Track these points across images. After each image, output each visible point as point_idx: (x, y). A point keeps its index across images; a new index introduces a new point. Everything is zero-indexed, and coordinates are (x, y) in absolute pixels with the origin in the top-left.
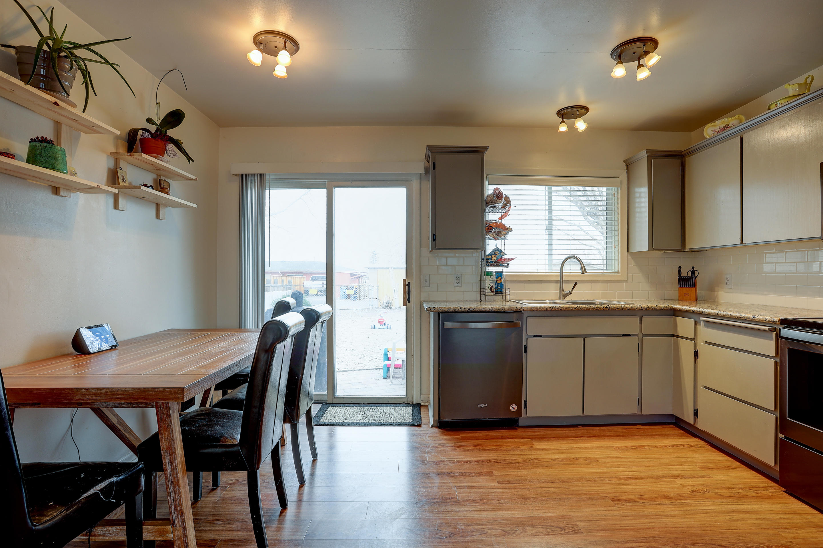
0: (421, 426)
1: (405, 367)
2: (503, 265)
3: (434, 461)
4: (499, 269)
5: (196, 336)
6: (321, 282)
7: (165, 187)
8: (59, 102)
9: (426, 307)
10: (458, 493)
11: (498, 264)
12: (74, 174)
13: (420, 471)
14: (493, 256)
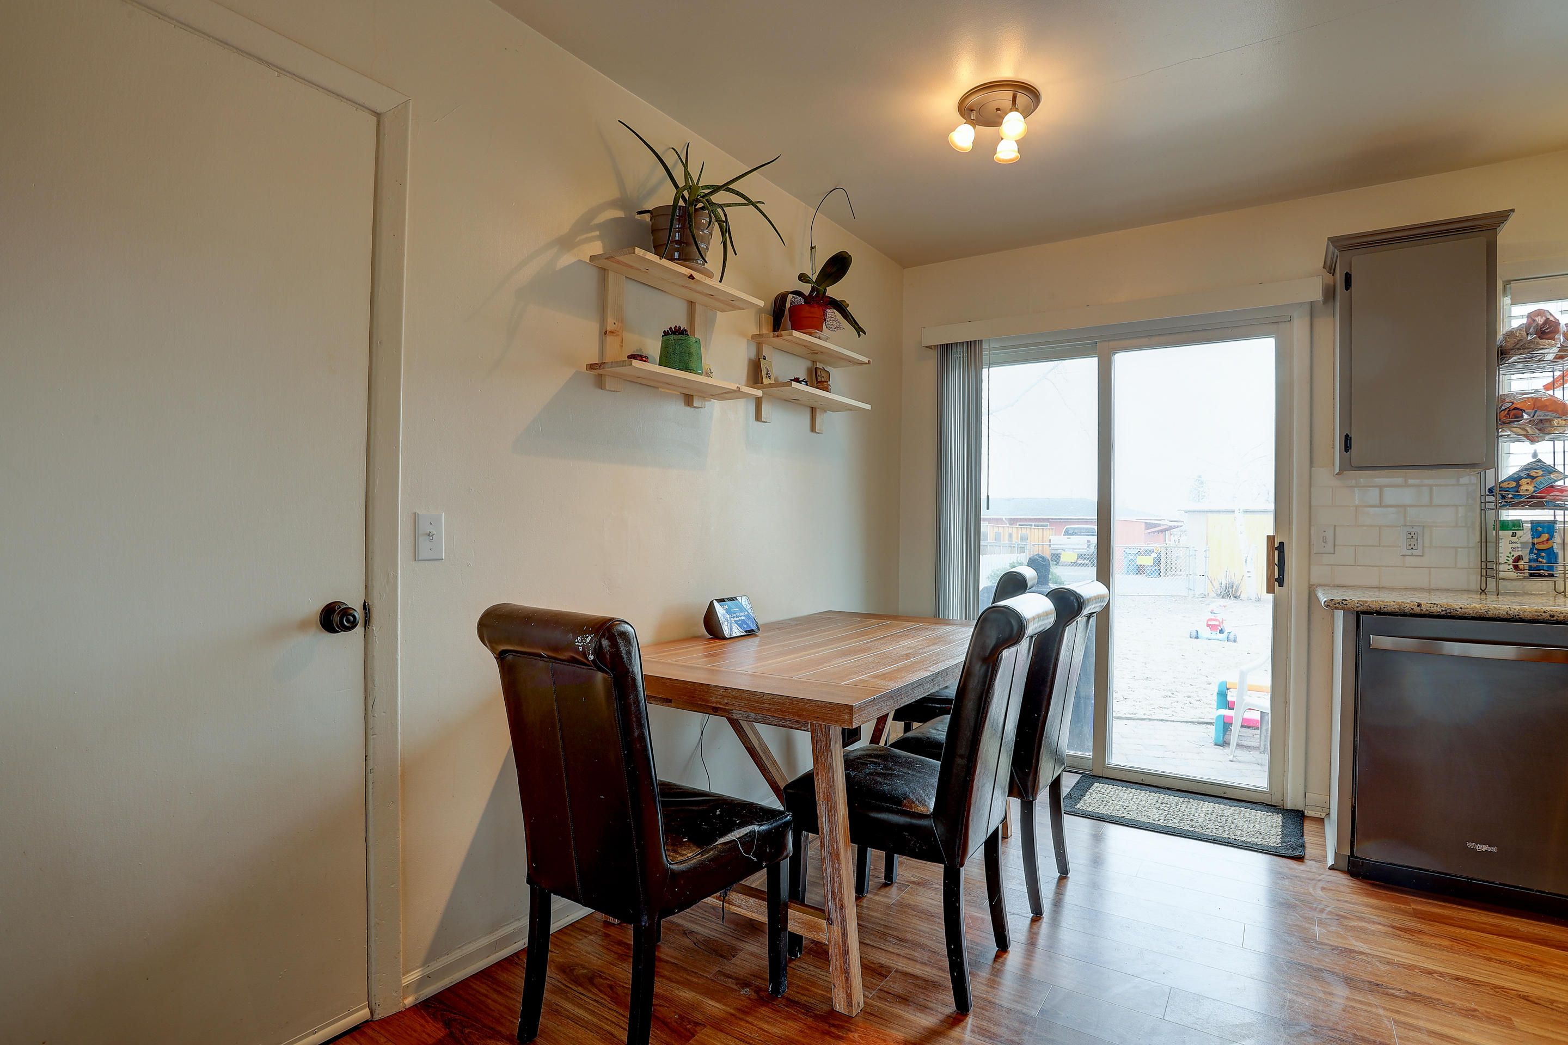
0: (1303, 862)
1: (1267, 726)
2: (1558, 505)
3: (1335, 946)
4: (1543, 515)
5: (867, 626)
6: (1084, 539)
7: (823, 380)
8: (695, 274)
9: (1323, 598)
10: (1400, 1038)
11: (1537, 501)
12: (708, 374)
13: (1297, 959)
14: (1523, 481)
